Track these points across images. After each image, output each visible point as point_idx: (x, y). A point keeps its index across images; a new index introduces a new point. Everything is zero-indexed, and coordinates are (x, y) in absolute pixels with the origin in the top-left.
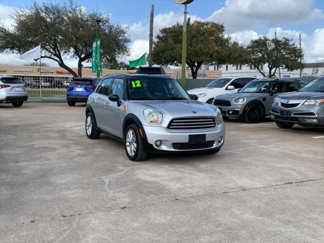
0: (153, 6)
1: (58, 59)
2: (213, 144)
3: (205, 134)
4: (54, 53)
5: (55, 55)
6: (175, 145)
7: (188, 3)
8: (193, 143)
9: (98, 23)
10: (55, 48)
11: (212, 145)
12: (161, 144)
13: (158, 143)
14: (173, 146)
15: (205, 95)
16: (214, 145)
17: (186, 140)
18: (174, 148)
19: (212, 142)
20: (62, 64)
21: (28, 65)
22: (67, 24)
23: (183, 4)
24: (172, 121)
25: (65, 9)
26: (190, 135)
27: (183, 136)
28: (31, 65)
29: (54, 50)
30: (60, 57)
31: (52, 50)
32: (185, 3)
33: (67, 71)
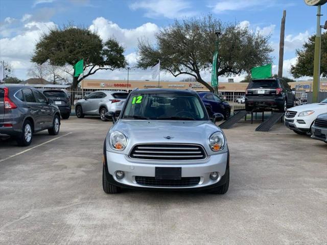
0: (285, 12)
1: (196, 75)
2: (199, 181)
3: (180, 168)
4: (193, 69)
5: (194, 70)
6: (138, 179)
7: (322, 4)
8: (161, 178)
9: (217, 36)
10: (194, 64)
11: (197, 183)
12: (123, 176)
13: (120, 175)
14: (136, 181)
15: (312, 112)
16: (200, 183)
17: (152, 174)
18: (138, 183)
19: (197, 179)
20: (199, 79)
21: (183, 81)
22: (205, 40)
23: (316, 5)
24: (136, 148)
25: (204, 25)
26: (157, 168)
27: (148, 168)
28: (186, 81)
29: (193, 65)
30: (197, 72)
31: (191, 66)
32: (319, 4)
33: (203, 86)
